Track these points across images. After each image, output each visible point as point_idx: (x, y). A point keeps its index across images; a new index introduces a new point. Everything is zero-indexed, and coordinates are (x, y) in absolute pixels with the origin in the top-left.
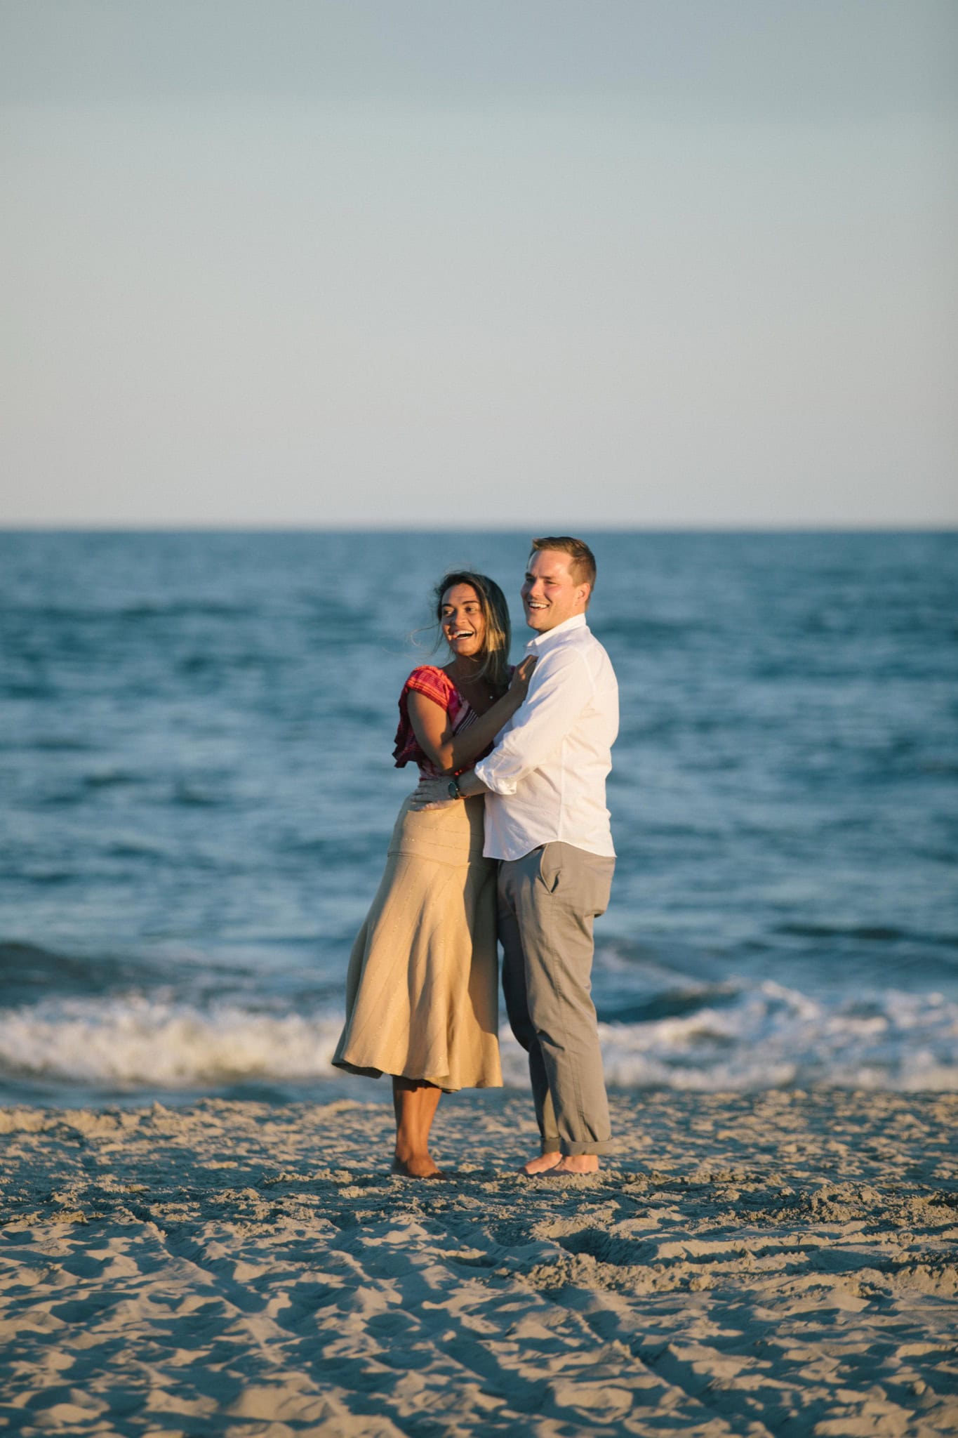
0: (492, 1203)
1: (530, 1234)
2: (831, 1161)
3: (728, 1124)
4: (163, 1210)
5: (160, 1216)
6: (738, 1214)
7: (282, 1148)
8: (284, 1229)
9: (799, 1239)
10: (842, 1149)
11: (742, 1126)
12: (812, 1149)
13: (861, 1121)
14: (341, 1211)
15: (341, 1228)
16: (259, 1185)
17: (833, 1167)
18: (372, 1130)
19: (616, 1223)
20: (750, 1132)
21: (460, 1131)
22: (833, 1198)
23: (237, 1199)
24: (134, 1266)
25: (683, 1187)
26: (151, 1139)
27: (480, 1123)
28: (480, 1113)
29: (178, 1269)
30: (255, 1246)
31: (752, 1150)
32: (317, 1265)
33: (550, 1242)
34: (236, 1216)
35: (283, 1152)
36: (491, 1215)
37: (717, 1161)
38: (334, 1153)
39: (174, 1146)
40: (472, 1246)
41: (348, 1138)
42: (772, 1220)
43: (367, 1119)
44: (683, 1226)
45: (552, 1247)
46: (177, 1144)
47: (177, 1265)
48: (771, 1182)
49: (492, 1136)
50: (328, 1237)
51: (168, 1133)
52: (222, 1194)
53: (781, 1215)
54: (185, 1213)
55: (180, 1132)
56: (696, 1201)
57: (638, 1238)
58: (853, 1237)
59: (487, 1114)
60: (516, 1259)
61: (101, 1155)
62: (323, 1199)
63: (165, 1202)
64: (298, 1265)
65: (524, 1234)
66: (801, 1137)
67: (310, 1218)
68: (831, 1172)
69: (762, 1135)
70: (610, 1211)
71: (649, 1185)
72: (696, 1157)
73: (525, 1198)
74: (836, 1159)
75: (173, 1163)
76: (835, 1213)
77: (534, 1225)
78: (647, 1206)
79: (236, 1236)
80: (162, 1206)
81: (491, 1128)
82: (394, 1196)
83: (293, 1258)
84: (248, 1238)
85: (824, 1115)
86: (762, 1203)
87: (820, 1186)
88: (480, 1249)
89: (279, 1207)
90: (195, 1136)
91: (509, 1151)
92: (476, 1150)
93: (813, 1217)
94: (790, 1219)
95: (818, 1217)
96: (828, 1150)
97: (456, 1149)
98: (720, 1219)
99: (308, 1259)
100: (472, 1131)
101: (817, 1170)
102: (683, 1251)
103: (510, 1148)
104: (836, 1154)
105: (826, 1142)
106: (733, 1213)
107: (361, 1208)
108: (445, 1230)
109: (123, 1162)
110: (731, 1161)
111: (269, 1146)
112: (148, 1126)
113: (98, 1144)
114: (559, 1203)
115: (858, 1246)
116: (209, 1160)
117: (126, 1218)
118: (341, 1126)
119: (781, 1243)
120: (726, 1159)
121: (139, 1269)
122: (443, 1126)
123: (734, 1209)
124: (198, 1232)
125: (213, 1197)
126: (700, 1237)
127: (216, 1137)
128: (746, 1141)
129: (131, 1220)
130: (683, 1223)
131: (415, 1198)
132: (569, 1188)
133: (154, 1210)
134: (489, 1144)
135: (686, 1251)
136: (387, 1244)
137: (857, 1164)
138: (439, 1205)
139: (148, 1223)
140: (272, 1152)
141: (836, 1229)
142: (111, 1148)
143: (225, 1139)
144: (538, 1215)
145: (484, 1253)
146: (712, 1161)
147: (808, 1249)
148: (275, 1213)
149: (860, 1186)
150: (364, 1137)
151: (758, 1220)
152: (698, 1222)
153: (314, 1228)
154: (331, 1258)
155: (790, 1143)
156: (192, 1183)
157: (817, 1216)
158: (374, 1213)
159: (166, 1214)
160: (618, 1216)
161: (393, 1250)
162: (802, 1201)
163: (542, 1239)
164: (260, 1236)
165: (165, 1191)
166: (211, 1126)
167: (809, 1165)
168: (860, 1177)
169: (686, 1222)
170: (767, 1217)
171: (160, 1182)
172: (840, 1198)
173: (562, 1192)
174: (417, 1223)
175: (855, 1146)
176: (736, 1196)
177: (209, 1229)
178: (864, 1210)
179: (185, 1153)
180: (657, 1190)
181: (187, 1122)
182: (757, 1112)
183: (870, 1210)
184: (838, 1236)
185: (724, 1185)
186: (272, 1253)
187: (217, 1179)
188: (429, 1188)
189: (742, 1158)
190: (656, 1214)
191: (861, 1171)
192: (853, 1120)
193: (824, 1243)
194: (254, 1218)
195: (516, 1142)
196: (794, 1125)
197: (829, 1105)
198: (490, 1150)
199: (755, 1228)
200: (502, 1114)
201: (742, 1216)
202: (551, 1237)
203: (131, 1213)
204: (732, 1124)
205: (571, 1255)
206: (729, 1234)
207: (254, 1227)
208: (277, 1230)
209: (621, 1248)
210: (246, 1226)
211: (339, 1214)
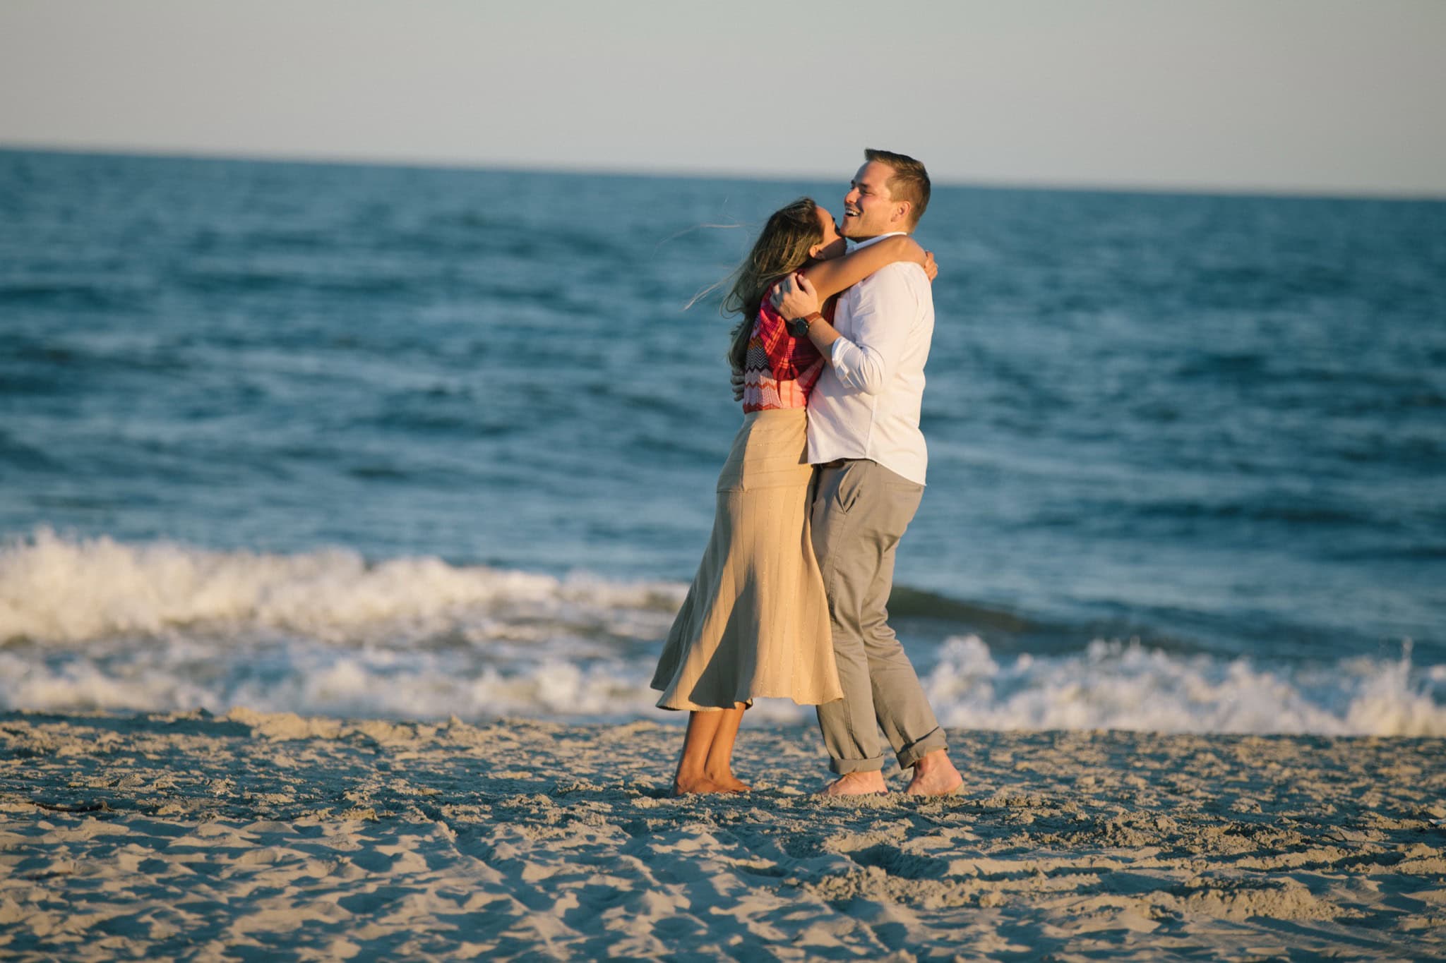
0: (784, 817)
1: (821, 847)
2: (1128, 793)
3: (1027, 756)
4: (454, 811)
5: (451, 817)
6: (1031, 836)
7: (577, 761)
8: (575, 833)
9: (1092, 861)
10: (1141, 783)
11: (1041, 759)
12: (1109, 781)
13: (1162, 758)
14: (633, 819)
15: (631, 834)
16: (552, 793)
17: (1130, 798)
18: (669, 749)
19: (909, 840)
20: (1049, 765)
21: (757, 753)
22: (1129, 824)
23: (528, 804)
24: (423, 862)
25: (979, 810)
26: (447, 749)
27: (778, 747)
28: (779, 738)
29: (467, 867)
30: (546, 849)
31: (1049, 781)
32: (606, 869)
33: (841, 855)
34: (528, 819)
35: (578, 766)
36: (782, 828)
37: (1015, 789)
38: (629, 769)
39: (469, 756)
40: (762, 856)
41: (645, 755)
42: (1065, 843)
43: (665, 740)
44: (976, 846)
45: (843, 860)
46: (472, 754)
47: (466, 863)
48: (1066, 808)
49: (790, 760)
50: (618, 843)
51: (463, 744)
52: (515, 799)
53: (1075, 839)
54: (477, 815)
55: (477, 744)
56: (990, 822)
57: (930, 854)
58: (1147, 861)
59: (786, 739)
60: (806, 870)
61: (396, 762)
62: (615, 807)
63: (457, 805)
64: (587, 868)
65: (815, 847)
66: (1100, 771)
67: (601, 824)
68: (1129, 802)
69: (1061, 768)
70: (903, 829)
71: (943, 807)
72: (993, 784)
73: (818, 814)
74: (1134, 791)
75: (467, 771)
76: (1129, 838)
77: (826, 838)
78: (940, 825)
79: (526, 838)
80: (454, 807)
81: (788, 751)
82: (687, 807)
83: (582, 861)
84: (538, 841)
85: (1125, 751)
86: (1057, 827)
87: (1116, 814)
88: (771, 859)
89: (570, 812)
90: (492, 748)
91: (806, 773)
92: (772, 771)
93: (1108, 841)
94: (1084, 842)
95: (1112, 842)
96: (1126, 784)
97: (753, 770)
98: (1013, 840)
99: (597, 862)
100: (768, 753)
101: (1114, 800)
102: (974, 869)
103: (807, 771)
104: (1135, 787)
105: (1124, 776)
106: (1027, 835)
107: (652, 817)
108: (736, 840)
109: (417, 769)
110: (1028, 789)
111: (565, 760)
112: (444, 737)
113: (393, 752)
114: (852, 820)
115: (1151, 870)
116: (504, 770)
117: (418, 818)
118: (637, 744)
119: (1074, 864)
120: (1023, 788)
121: (428, 865)
122: (740, 748)
123: (1027, 831)
124: (489, 833)
125: (505, 801)
126: (992, 856)
127: (513, 750)
128: (1044, 772)
129: (422, 819)
130: (975, 843)
131: (707, 809)
132: (863, 806)
133: (446, 811)
134: (786, 766)
135: (977, 868)
136: (678, 853)
137: (1155, 796)
138: (731, 817)
139: (438, 822)
140: (567, 765)
141: (1130, 854)
142: (406, 755)
143: (521, 752)
144: (831, 830)
145: (774, 863)
146: (1010, 789)
147: (1100, 871)
148: (566, 818)
149: (1156, 814)
150: (661, 756)
151: (1051, 842)
152: (991, 842)
153: (605, 834)
154: (621, 862)
155: (1088, 775)
156: (485, 790)
157: (1110, 840)
158: (666, 821)
159: (457, 815)
160: (911, 834)
161: (684, 857)
162: (1096, 825)
163: (833, 853)
164: (551, 840)
165: (457, 795)
166: (507, 739)
167: (1106, 796)
168: (1158, 808)
169: (979, 842)
170: (1061, 840)
171: (453, 788)
172: (1135, 825)
173: (855, 810)
174: (708, 833)
175: (1154, 780)
176: (1031, 820)
177: (500, 830)
178: (1159, 836)
179: (480, 763)
180: (952, 812)
181: (483, 735)
182: (1057, 746)
183: (1165, 837)
184: (1132, 861)
185: (1020, 810)
186: (561, 855)
187: (511, 787)
188: (722, 802)
189: (1039, 787)
190: (949, 834)
191: (1159, 803)
192: (1153, 757)
193: (1117, 867)
194: (545, 822)
195: (813, 765)
196: (1095, 759)
197: (1130, 743)
198: (786, 771)
199: (1049, 850)
200: (801, 740)
201: (1036, 838)
202: (842, 850)
203: (422, 813)
204: (1033, 756)
205: (861, 868)
206: (1021, 855)
207: (545, 830)
208: (568, 834)
209: (912, 864)
210: (537, 829)
211: (630, 821)
